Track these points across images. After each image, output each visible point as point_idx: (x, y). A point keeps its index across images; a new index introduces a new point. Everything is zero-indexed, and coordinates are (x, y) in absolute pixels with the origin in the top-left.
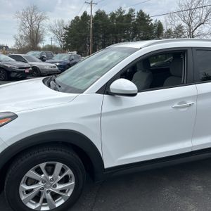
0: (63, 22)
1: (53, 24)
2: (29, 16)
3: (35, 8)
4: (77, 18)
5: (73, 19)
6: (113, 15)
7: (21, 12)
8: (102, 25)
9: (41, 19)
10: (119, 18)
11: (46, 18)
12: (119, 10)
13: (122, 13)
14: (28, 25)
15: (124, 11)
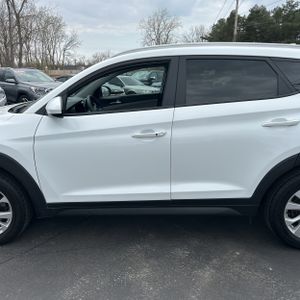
0: (202, 28)
1: (189, 32)
2: (156, 25)
3: (164, 14)
4: (221, 21)
5: (216, 23)
6: (278, 12)
7: (147, 20)
8: (259, 28)
9: (172, 26)
10: (288, 15)
11: (178, 25)
13: (293, 6)
14: (154, 37)
15: (297, 4)
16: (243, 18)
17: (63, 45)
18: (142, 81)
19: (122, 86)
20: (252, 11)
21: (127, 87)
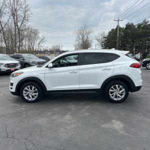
0: (104, 33)
1: (98, 35)
2: (82, 32)
3: (86, 27)
4: (113, 30)
5: (110, 30)
6: (139, 25)
7: (77, 30)
9: (89, 33)
10: (144, 27)
11: (92, 32)
12: (144, 21)
13: (146, 23)
14: (81, 38)
15: (148, 22)
16: (123, 28)
17: (38, 42)
18: (75, 58)
19: (66, 60)
20: (127, 25)
21: (68, 61)
